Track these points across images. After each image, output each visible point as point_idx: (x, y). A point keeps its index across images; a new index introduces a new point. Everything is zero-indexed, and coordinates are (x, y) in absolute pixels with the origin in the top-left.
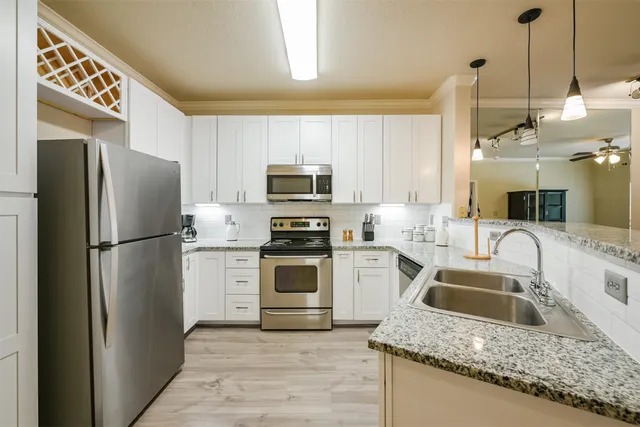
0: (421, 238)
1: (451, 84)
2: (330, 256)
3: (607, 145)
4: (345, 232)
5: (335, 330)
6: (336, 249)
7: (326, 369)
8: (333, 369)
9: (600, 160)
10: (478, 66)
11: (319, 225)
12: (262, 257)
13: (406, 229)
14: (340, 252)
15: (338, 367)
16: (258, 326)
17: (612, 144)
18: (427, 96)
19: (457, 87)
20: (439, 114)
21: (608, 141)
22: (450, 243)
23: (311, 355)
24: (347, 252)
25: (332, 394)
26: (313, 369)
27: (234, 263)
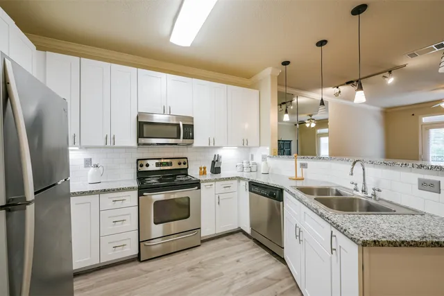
0: (249, 170)
1: (268, 72)
2: (199, 188)
3: (310, 118)
4: (201, 169)
5: (204, 244)
6: (203, 182)
7: (216, 276)
8: (221, 274)
9: (308, 125)
10: (285, 65)
11: (180, 164)
12: (140, 194)
13: (238, 164)
14: (206, 184)
15: (224, 272)
16: (138, 258)
17: (313, 117)
18: (249, 76)
19: (271, 75)
20: (257, 89)
21: (311, 116)
22: (270, 172)
23: (197, 270)
24: (210, 183)
25: (233, 293)
26: (206, 280)
27: (110, 204)
